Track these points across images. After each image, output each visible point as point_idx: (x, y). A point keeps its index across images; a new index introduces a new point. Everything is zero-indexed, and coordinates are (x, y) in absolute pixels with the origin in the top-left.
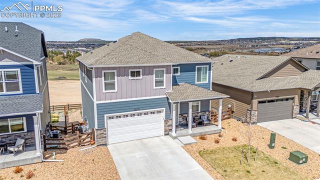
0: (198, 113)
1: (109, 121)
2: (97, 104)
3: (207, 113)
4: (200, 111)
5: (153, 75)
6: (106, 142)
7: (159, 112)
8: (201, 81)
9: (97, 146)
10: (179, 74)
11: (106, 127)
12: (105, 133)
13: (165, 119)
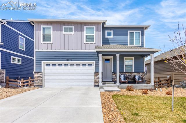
0: (132, 73)
1: (46, 67)
2: (36, 52)
3: (141, 74)
4: (133, 71)
5: (84, 31)
6: (42, 84)
7: (90, 65)
8: (134, 44)
9: (35, 86)
10: (112, 37)
11: (42, 71)
12: (41, 76)
13: (95, 71)
